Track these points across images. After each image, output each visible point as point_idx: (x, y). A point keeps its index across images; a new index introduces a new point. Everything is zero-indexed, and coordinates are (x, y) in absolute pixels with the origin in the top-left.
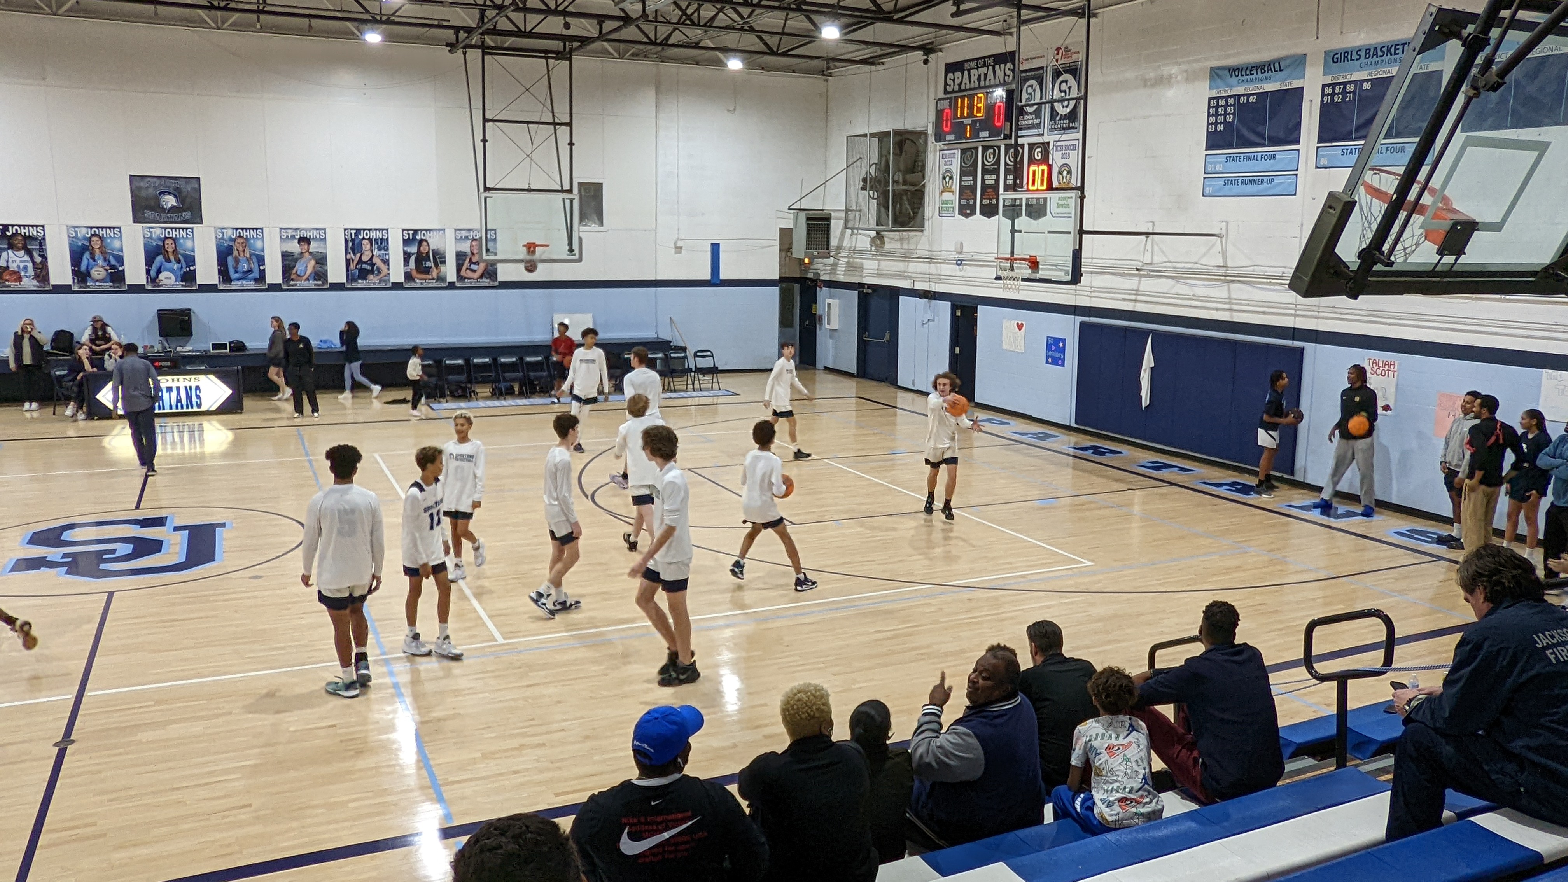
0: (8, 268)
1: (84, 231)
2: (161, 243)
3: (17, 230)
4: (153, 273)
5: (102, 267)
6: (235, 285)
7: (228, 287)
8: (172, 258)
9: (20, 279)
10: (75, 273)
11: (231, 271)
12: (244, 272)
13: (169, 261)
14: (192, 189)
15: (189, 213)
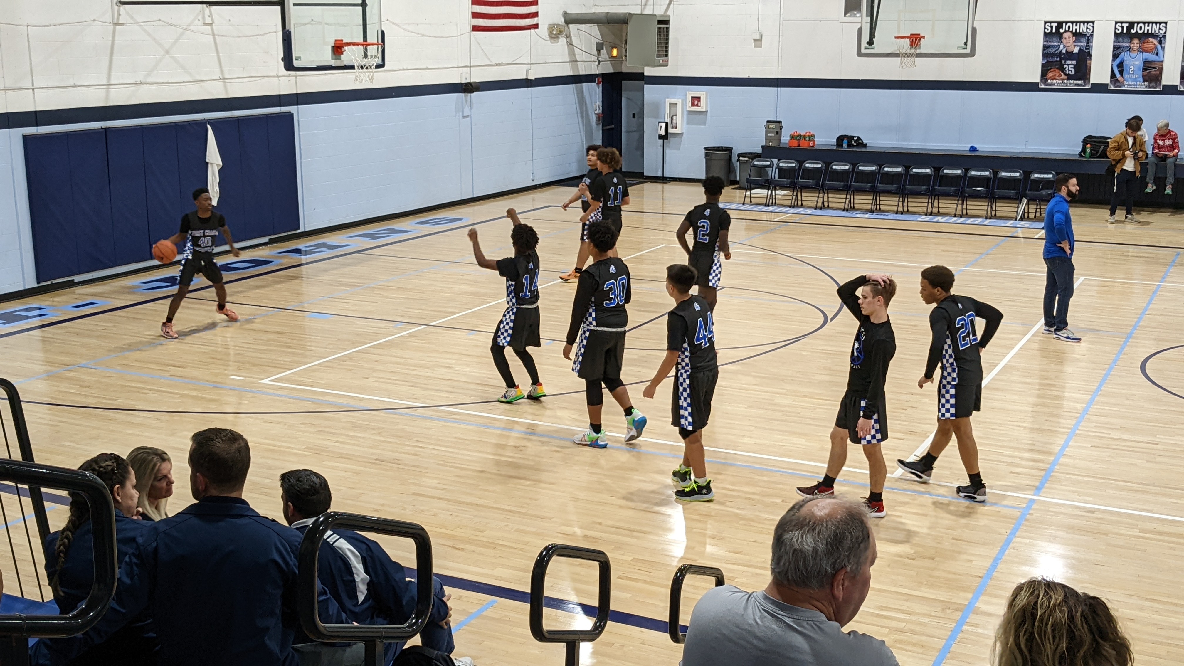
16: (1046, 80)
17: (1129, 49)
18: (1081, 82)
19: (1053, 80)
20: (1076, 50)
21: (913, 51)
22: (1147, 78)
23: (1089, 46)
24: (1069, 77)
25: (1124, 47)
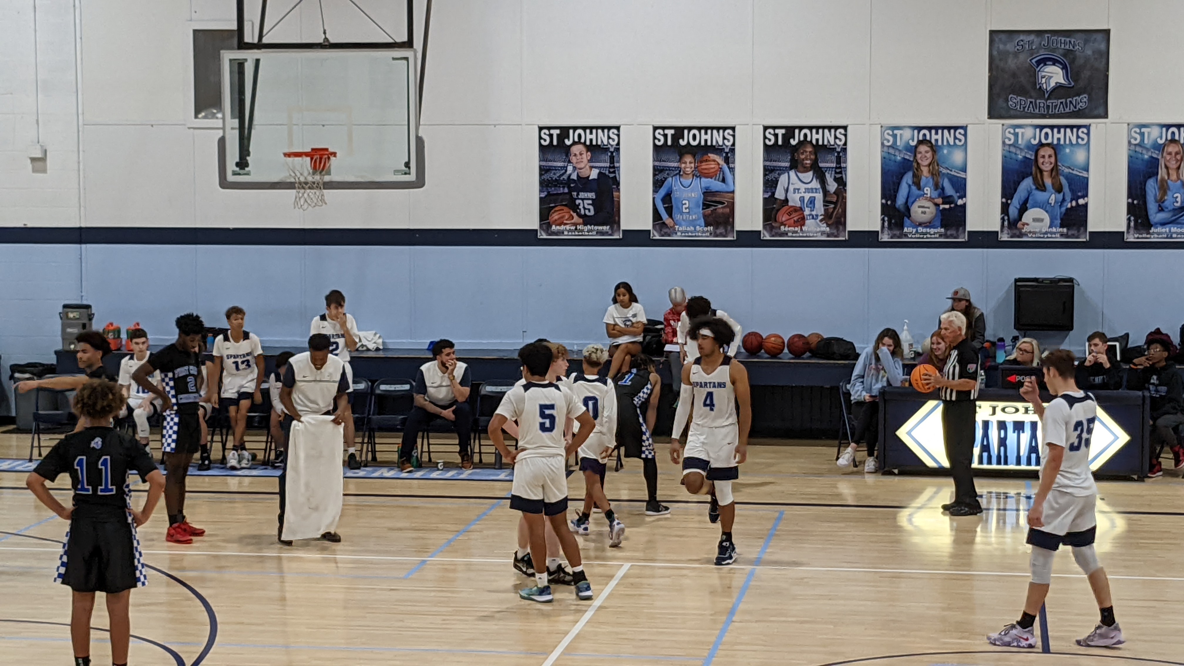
0: (786, 201)
1: (907, 134)
2: (1031, 155)
3: (805, 135)
4: (1013, 211)
5: (931, 199)
6: (1158, 234)
7: (1144, 238)
8: (1048, 181)
9: (801, 222)
10: (886, 210)
11: (1152, 207)
12: (1174, 210)
13: (1042, 187)
14: (1093, 52)
15: (1084, 98)
16: (549, 225)
17: (679, 172)
18: (606, 228)
19: (560, 225)
20: (594, 174)
21: (317, 178)
22: (711, 219)
23: (614, 168)
24: (587, 220)
25: (669, 169)
